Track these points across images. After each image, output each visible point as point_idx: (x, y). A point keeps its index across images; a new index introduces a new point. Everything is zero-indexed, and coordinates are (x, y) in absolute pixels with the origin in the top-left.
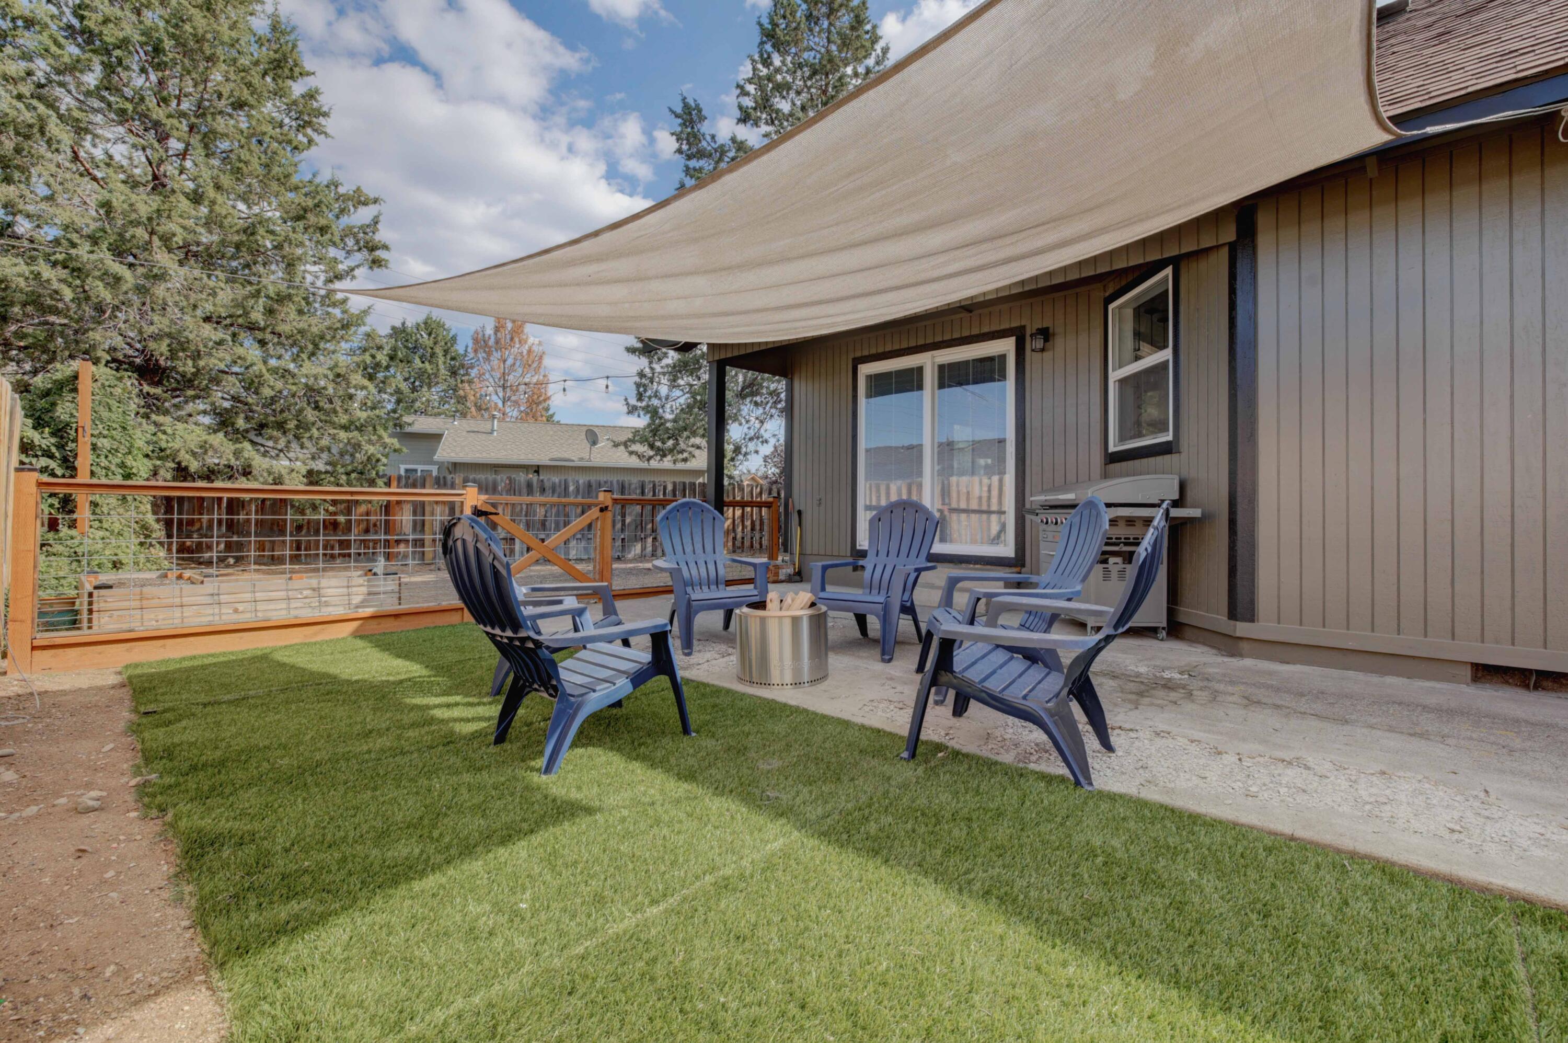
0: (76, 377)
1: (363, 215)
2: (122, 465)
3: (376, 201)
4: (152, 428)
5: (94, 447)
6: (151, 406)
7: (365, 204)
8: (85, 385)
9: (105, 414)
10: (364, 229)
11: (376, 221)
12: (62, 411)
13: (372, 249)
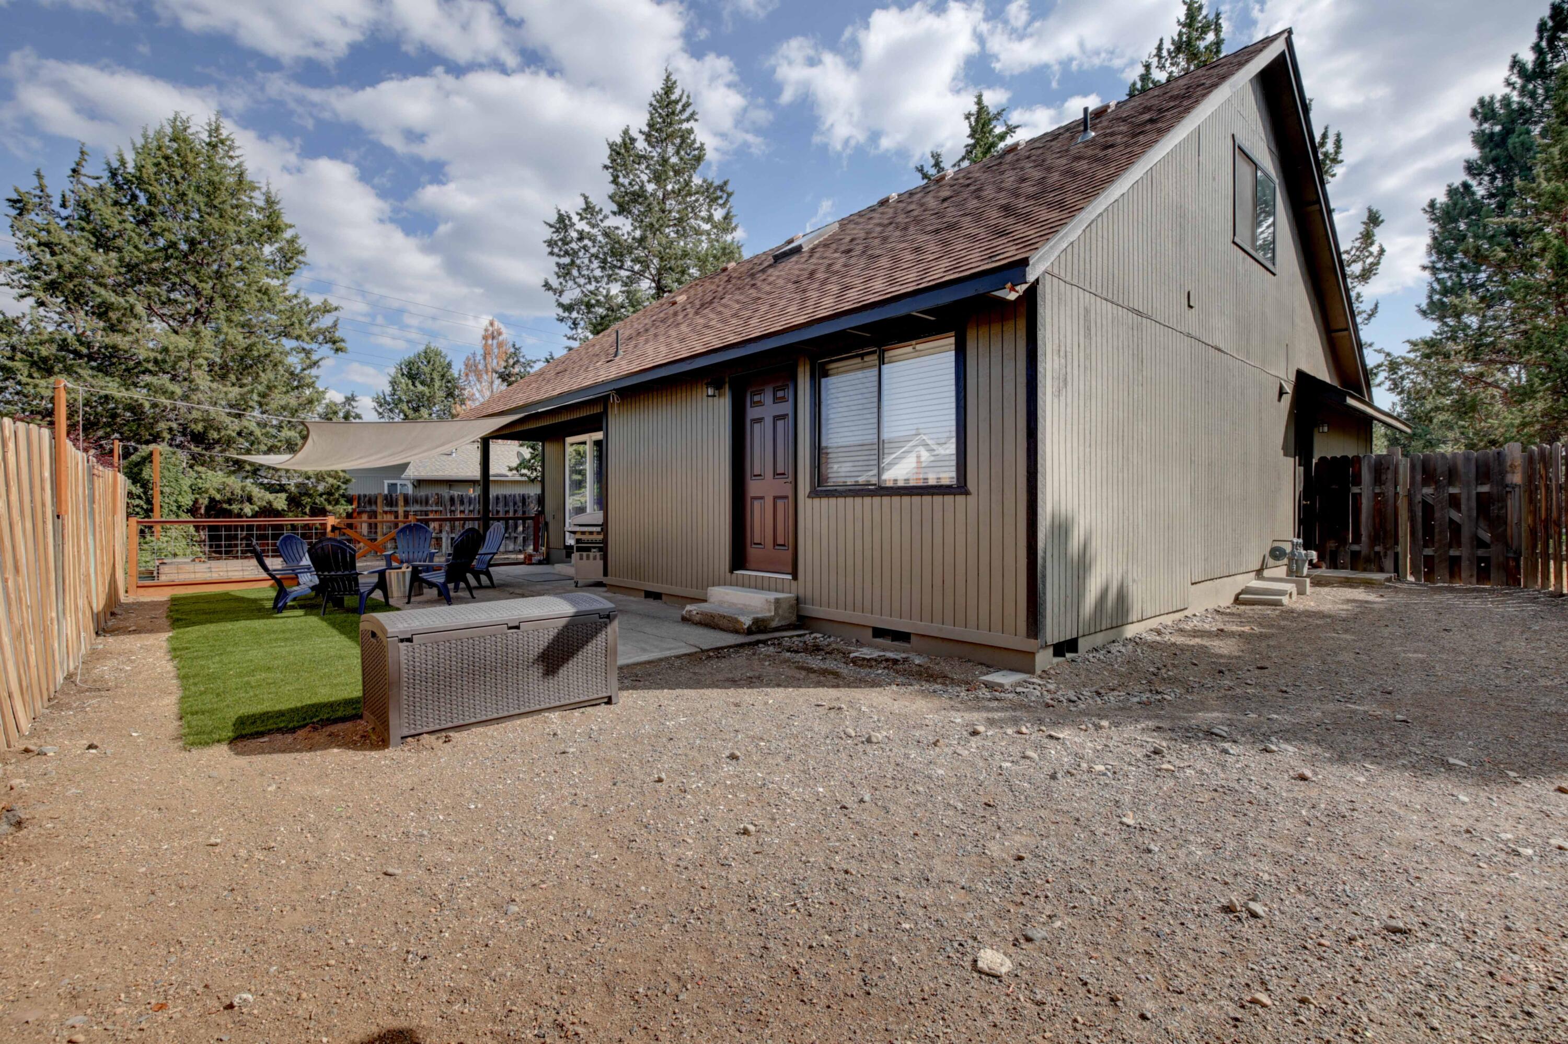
0: (151, 454)
1: (326, 321)
2: (176, 501)
3: (336, 309)
4: (195, 475)
5: (162, 493)
6: (195, 459)
7: (329, 311)
8: (157, 458)
9: (166, 473)
10: (327, 330)
11: (335, 325)
12: (146, 474)
13: (334, 342)
